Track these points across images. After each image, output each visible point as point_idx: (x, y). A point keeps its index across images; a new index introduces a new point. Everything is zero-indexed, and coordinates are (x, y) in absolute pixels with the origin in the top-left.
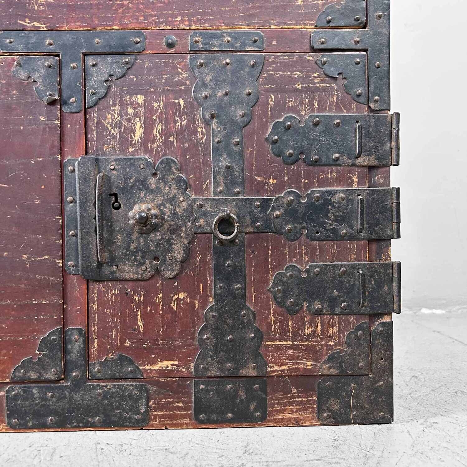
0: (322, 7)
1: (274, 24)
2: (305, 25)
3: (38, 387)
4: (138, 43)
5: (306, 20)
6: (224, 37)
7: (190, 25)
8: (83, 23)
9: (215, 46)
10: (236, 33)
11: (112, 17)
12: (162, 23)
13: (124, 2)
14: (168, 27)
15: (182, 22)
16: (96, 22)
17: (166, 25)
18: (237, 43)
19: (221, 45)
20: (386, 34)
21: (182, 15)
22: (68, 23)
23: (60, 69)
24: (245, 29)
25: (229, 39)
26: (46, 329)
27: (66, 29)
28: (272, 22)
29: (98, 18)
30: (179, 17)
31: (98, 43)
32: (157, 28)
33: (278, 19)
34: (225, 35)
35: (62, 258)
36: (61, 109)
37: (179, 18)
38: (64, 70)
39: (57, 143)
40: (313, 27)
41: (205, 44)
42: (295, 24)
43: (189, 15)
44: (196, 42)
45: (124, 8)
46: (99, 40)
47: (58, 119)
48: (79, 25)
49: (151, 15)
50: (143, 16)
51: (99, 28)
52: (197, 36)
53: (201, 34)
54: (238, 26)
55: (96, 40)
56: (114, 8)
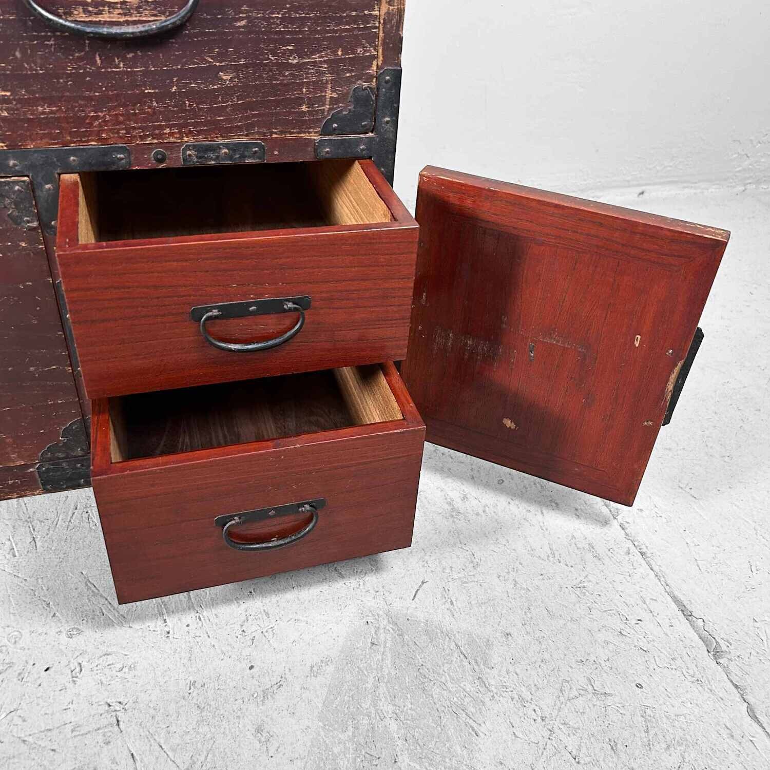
0: (328, 113)
1: (276, 133)
2: (309, 133)
3: (67, 461)
4: (122, 159)
5: (310, 128)
6: (220, 148)
7: (181, 138)
8: (51, 139)
9: (212, 159)
10: (235, 144)
11: (87, 131)
12: (148, 136)
13: (100, 114)
14: (156, 141)
15: (171, 134)
16: (69, 138)
17: (154, 138)
18: (235, 154)
19: (218, 157)
20: (392, 140)
21: (171, 127)
22: (32, 140)
23: (33, 192)
24: (244, 139)
25: (227, 151)
26: (66, 421)
27: (32, 147)
28: (274, 131)
29: (70, 133)
30: (168, 129)
31: (74, 160)
32: (143, 142)
33: (280, 129)
34: (221, 147)
35: (71, 366)
36: (42, 232)
37: (167, 131)
38: (38, 193)
39: (45, 268)
40: (317, 135)
41: (200, 158)
42: (299, 133)
43: (180, 126)
44: (190, 155)
45: (100, 121)
46: (74, 158)
47: (42, 244)
48: (47, 142)
49: (134, 128)
50: (125, 129)
51: (72, 145)
52: (190, 150)
53: (194, 147)
54: (236, 137)
55: (72, 158)
56: (87, 121)
